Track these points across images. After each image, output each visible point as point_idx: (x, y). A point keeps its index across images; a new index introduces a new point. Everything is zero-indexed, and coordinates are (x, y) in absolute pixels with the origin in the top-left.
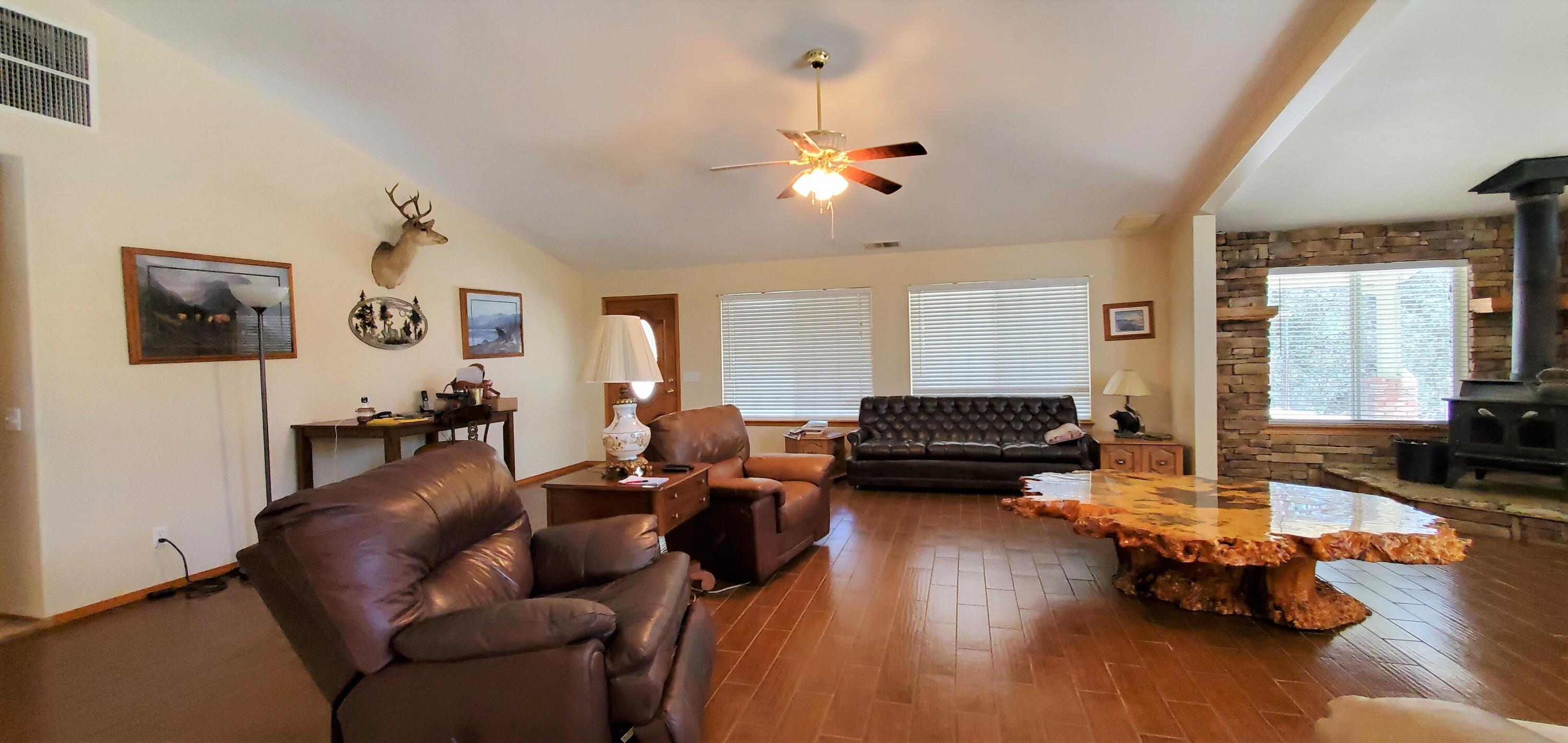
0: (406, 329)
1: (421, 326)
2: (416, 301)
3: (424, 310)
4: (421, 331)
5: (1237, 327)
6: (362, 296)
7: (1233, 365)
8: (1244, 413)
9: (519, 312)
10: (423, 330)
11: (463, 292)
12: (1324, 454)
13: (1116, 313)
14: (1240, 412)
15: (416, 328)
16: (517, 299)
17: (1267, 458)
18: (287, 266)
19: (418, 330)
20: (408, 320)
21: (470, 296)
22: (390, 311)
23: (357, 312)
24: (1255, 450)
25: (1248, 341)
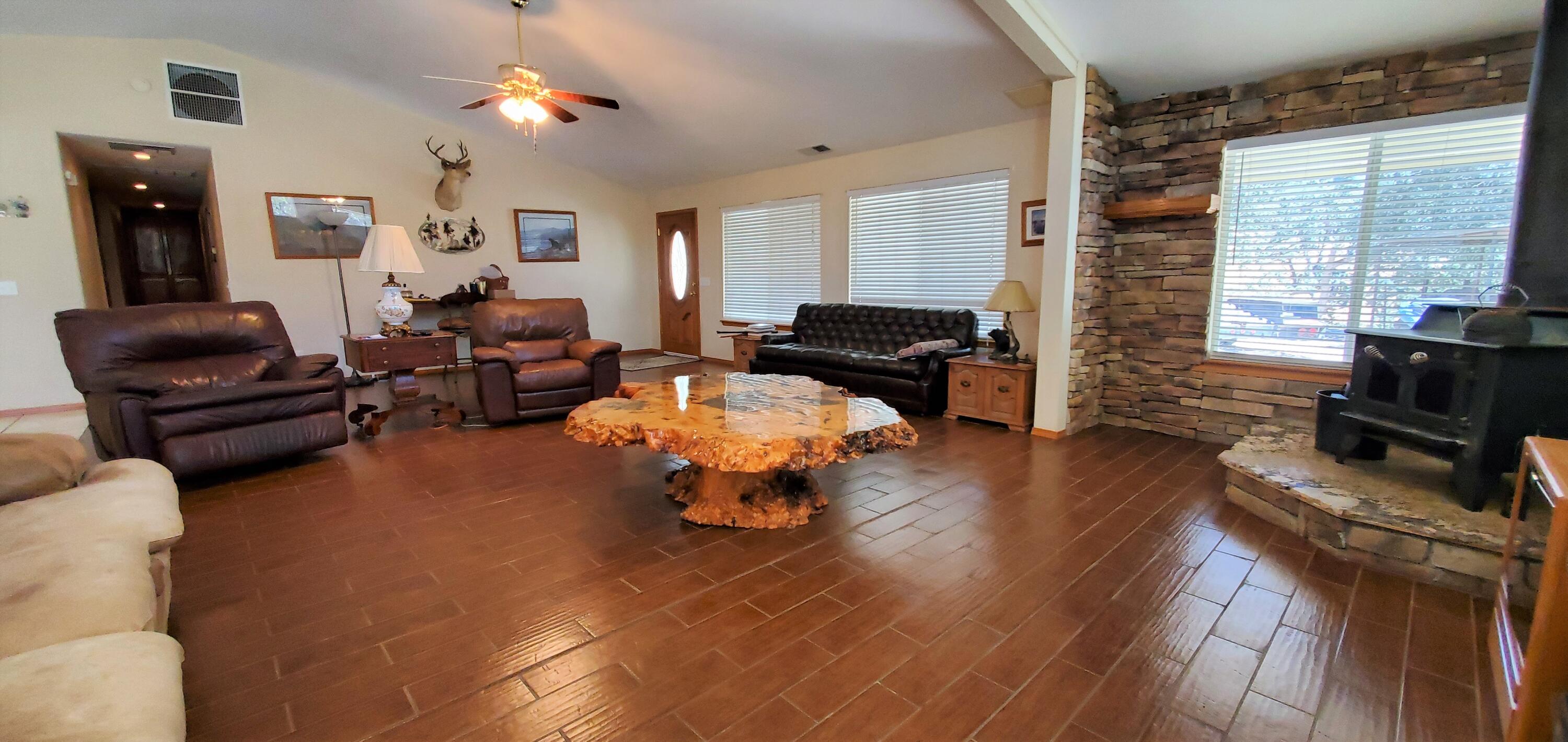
0: (466, 240)
1: (479, 237)
2: (474, 219)
3: (480, 225)
4: (479, 241)
5: (1171, 226)
6: (428, 217)
7: (1162, 277)
8: (1170, 341)
9: (573, 227)
10: (481, 240)
11: (516, 212)
12: (1276, 406)
13: (1033, 212)
14: (1167, 339)
15: (474, 239)
16: (571, 217)
17: (1194, 402)
18: (369, 199)
19: (476, 241)
20: (468, 234)
21: (521, 215)
22: (452, 227)
23: (425, 228)
24: (1178, 391)
25: (1183, 245)
